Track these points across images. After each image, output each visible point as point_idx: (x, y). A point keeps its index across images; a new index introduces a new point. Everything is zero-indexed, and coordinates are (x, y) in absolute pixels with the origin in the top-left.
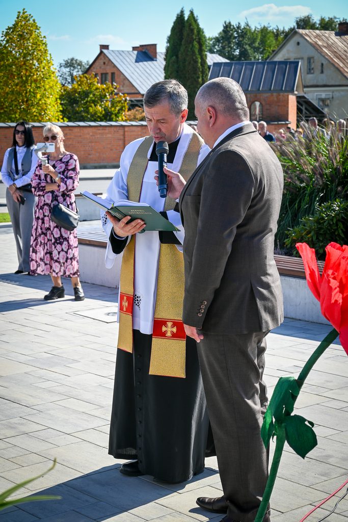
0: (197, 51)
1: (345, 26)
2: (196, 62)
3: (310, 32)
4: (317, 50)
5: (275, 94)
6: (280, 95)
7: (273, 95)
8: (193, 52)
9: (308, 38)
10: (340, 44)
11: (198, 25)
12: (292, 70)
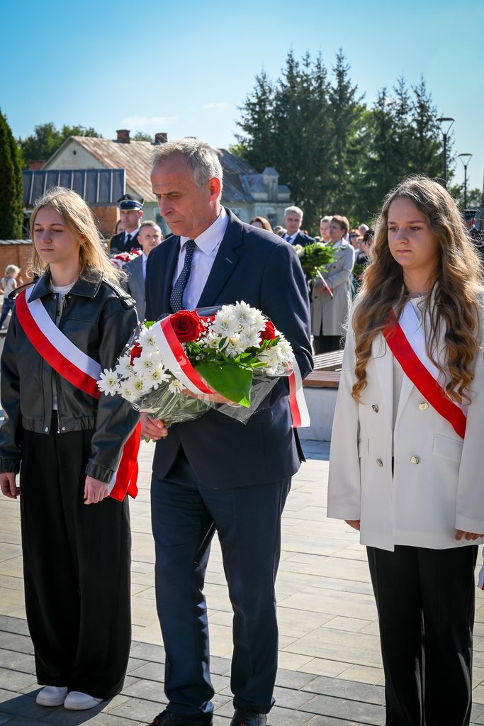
0: (9, 156)
1: (125, 133)
2: (9, 170)
3: (87, 140)
5: (100, 208)
6: (106, 209)
7: (98, 209)
8: (5, 158)
9: (86, 147)
10: (122, 154)
11: (7, 126)
12: (118, 179)
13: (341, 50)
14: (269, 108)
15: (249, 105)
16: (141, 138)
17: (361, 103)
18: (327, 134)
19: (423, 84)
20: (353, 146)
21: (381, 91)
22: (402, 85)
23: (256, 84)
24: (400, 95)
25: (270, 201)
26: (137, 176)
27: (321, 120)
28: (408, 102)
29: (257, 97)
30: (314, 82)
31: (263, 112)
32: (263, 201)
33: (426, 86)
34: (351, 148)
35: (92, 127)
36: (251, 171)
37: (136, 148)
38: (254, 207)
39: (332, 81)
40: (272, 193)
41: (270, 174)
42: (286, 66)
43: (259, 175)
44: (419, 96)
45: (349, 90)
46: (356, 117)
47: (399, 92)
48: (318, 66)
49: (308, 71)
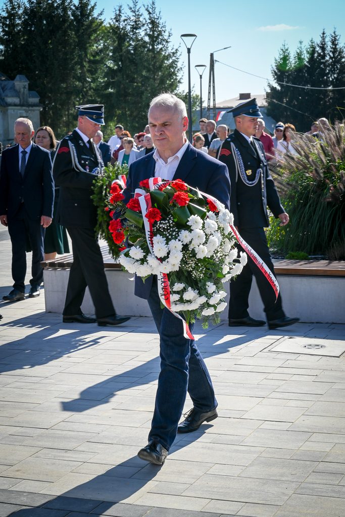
14: (18, 21)
17: (100, 19)
18: (71, 45)
19: (153, 3)
20: (94, 56)
21: (117, 8)
22: (135, 3)
24: (134, 12)
25: (21, 105)
27: (65, 32)
28: (141, 19)
29: (7, 12)
31: (13, 25)
33: (156, 5)
34: (92, 58)
36: (3, 78)
38: (7, 110)
40: (23, 98)
41: (20, 81)
43: (10, 83)
44: (150, 13)
45: (89, 7)
46: (95, 31)
47: (133, 9)
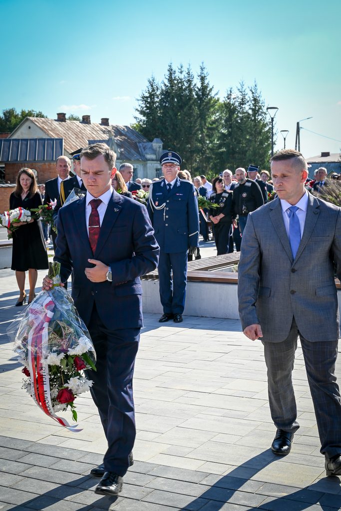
1: (62, 115)
3: (38, 119)
4: (45, 132)
6: (51, 164)
7: (46, 164)
9: (37, 124)
10: (61, 129)
12: (58, 145)
13: (203, 63)
14: (156, 100)
15: (143, 98)
16: (73, 118)
17: (216, 97)
18: (194, 116)
19: (256, 86)
20: (211, 125)
21: (229, 90)
22: (242, 86)
23: (148, 84)
24: (242, 92)
25: (156, 160)
26: (71, 144)
27: (190, 107)
28: (246, 97)
29: (149, 93)
30: (185, 84)
31: (154, 103)
32: (153, 160)
33: (258, 87)
34: (210, 126)
35: (40, 111)
36: (145, 141)
37: (69, 125)
38: (147, 164)
39: (197, 83)
41: (157, 142)
42: (168, 73)
43: (150, 143)
44: (253, 93)
45: (208, 89)
46: (213, 106)
47: (241, 90)
48: (188, 73)
49: (182, 76)
